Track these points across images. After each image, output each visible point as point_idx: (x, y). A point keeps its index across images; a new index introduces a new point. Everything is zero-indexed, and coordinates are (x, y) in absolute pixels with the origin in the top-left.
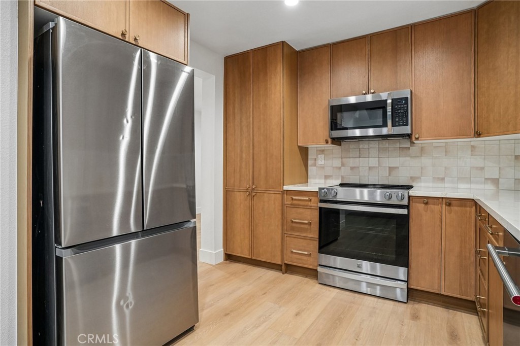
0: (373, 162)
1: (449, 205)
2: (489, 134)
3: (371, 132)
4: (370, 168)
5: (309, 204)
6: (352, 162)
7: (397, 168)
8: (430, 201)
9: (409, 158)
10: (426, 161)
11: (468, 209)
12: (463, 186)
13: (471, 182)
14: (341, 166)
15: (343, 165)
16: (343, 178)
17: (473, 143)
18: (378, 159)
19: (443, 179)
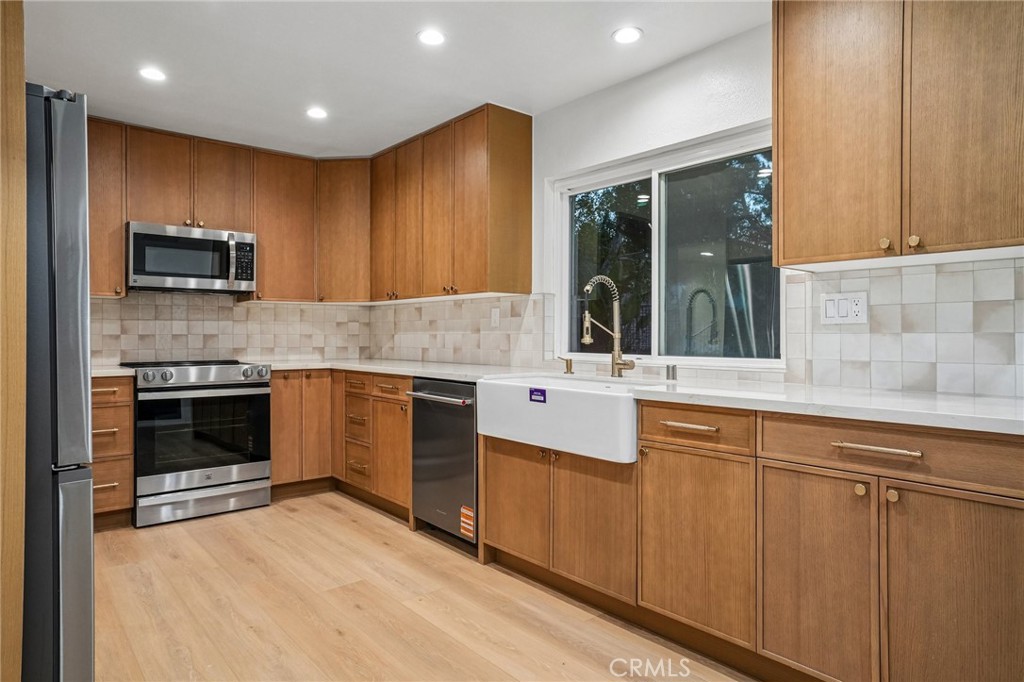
0: (179, 327)
1: (308, 377)
2: (331, 299)
3: (192, 283)
4: (175, 337)
5: (112, 398)
6: (141, 327)
7: (216, 336)
8: (291, 374)
9: (231, 323)
10: (253, 327)
11: (325, 379)
12: (292, 357)
13: (300, 353)
14: (119, 333)
15: (124, 331)
16: (123, 353)
17: (302, 307)
18: (185, 322)
19: (271, 350)
